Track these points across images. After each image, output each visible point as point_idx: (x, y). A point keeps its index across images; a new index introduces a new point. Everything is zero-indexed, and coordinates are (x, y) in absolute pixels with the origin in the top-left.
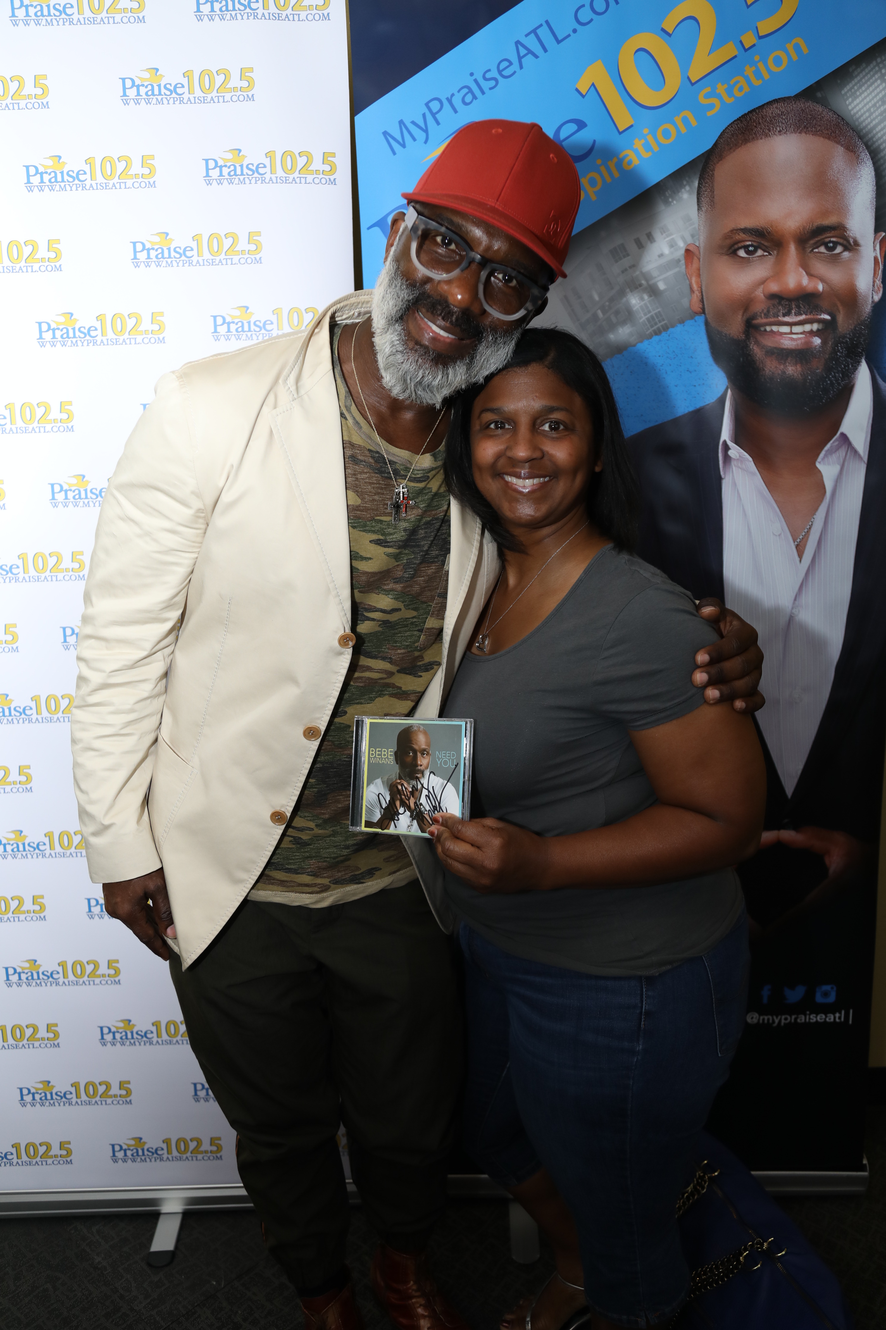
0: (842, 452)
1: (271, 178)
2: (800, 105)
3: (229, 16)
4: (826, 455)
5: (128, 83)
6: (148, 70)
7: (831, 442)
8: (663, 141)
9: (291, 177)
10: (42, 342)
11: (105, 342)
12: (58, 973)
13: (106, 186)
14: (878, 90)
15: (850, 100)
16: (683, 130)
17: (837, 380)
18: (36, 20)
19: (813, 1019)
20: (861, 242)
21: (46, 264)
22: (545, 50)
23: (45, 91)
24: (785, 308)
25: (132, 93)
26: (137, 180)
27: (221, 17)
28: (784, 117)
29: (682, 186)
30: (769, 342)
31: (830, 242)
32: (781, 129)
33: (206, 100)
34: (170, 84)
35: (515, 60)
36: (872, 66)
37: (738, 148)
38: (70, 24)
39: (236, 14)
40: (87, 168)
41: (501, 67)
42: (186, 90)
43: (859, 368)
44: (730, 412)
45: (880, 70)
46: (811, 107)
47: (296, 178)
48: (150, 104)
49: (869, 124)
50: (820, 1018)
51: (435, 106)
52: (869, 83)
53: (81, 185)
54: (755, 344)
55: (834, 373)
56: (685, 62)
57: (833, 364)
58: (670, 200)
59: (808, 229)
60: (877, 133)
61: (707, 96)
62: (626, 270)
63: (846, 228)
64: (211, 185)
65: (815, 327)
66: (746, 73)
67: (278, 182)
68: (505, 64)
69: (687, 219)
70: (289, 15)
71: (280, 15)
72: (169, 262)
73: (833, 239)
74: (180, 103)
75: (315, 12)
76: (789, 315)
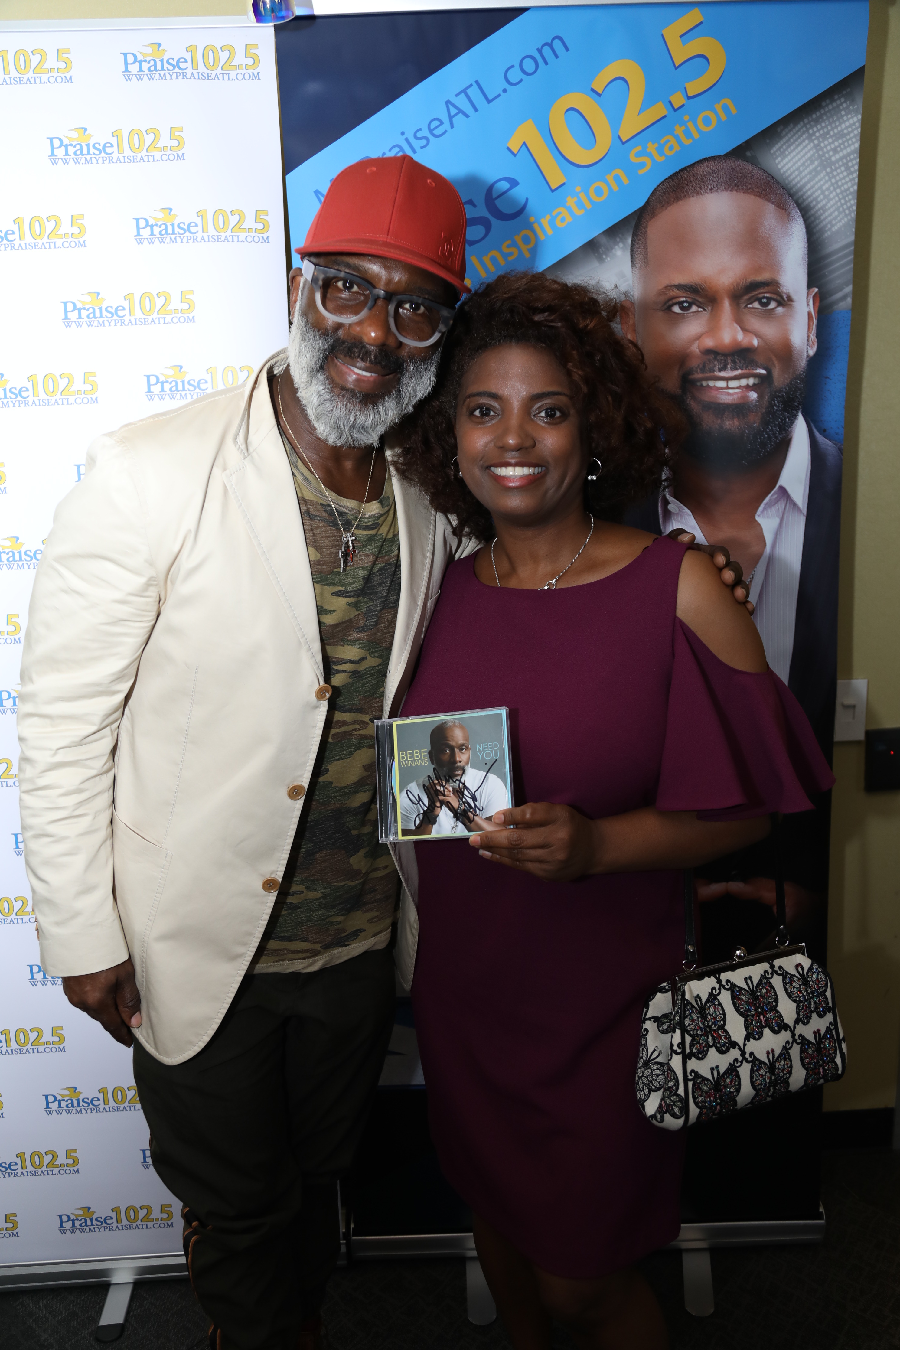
0: (781, 505)
1: (203, 237)
2: (731, 163)
3: (157, 76)
4: (765, 509)
5: (56, 143)
6: (76, 130)
7: (770, 495)
8: (596, 199)
9: (224, 235)
11: (37, 403)
13: (35, 246)
14: (806, 149)
15: (779, 159)
16: (615, 188)
17: (774, 434)
20: (794, 297)
22: (476, 110)
24: (721, 364)
25: (60, 152)
26: (66, 240)
27: (150, 77)
28: (715, 176)
29: (616, 243)
30: (706, 398)
31: (764, 297)
32: (712, 187)
33: (136, 159)
34: (99, 144)
35: (445, 119)
36: (799, 126)
37: (670, 206)
39: (165, 74)
40: (15, 228)
41: (432, 127)
42: (115, 149)
43: (796, 421)
45: (808, 130)
46: (741, 165)
47: (228, 236)
48: (79, 163)
49: (799, 182)
52: (797, 143)
53: (10, 245)
54: (692, 398)
55: (771, 427)
56: (615, 122)
57: (770, 418)
58: (604, 257)
59: (742, 285)
60: (807, 191)
61: (638, 155)
63: (779, 284)
64: (142, 244)
65: (751, 381)
66: (676, 133)
67: (210, 240)
68: (435, 123)
69: (621, 275)
70: (218, 74)
71: (210, 75)
72: (101, 322)
73: (766, 295)
74: (109, 163)
75: (245, 71)
76: (725, 370)
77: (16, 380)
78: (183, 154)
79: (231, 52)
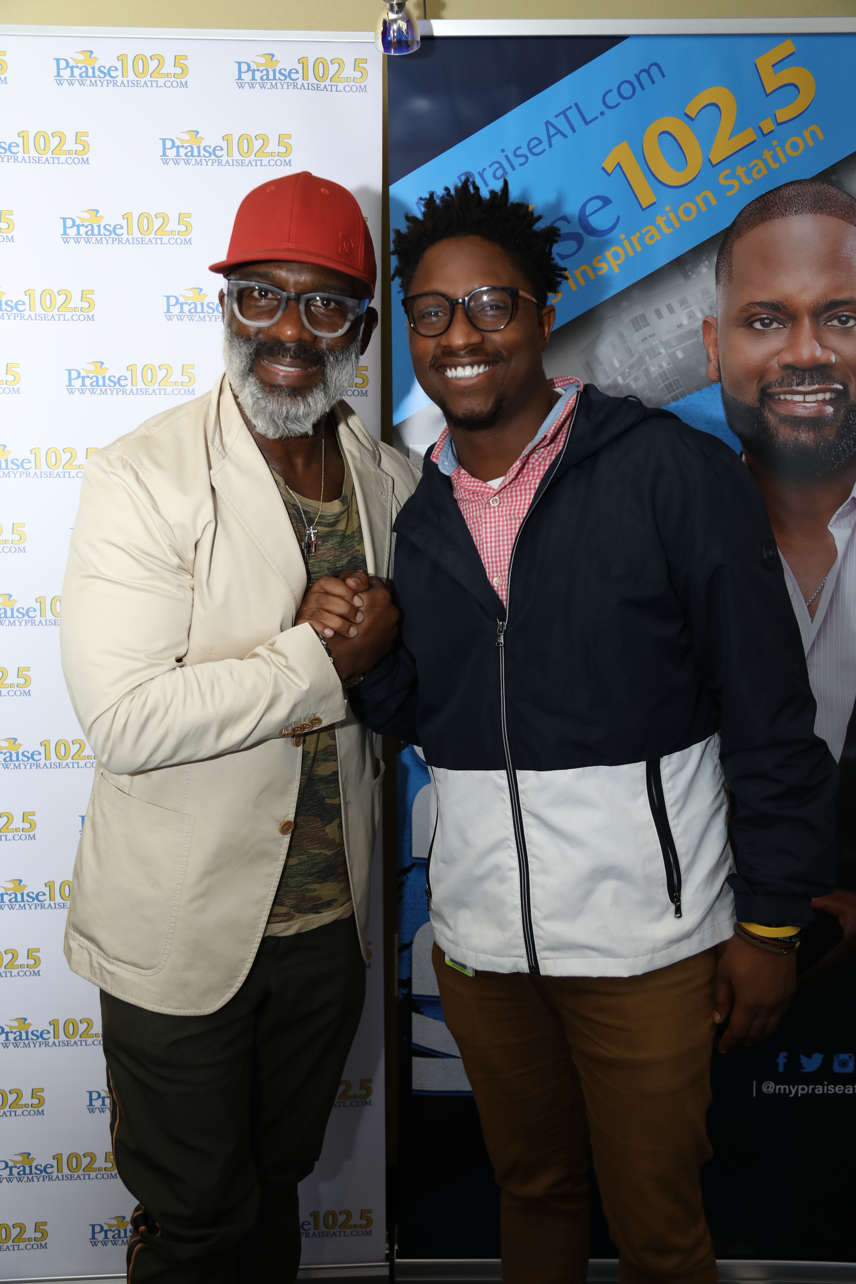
0: (853, 516)
2: (816, 187)
3: (269, 85)
4: (837, 519)
5: (169, 144)
6: (188, 132)
7: (843, 506)
8: (684, 218)
10: (71, 389)
11: (135, 392)
12: (49, 1032)
13: (142, 241)
16: (703, 208)
17: (849, 447)
18: (80, 81)
19: (831, 1091)
21: (79, 313)
22: (574, 131)
23: (86, 147)
24: (799, 378)
25: (172, 153)
26: (173, 237)
27: (262, 86)
28: (800, 199)
29: (702, 261)
30: (783, 410)
31: (843, 316)
32: (797, 209)
34: (210, 147)
35: (545, 139)
37: (756, 227)
38: (114, 86)
39: (276, 83)
40: (124, 223)
41: (532, 145)
42: (224, 152)
46: (826, 189)
48: (189, 164)
50: (839, 1089)
53: (117, 239)
54: (769, 411)
55: (846, 440)
56: (706, 144)
57: (846, 432)
58: (690, 274)
59: (822, 304)
61: (727, 178)
62: (646, 339)
65: (828, 396)
66: (764, 157)
68: (535, 142)
69: (706, 292)
70: (327, 86)
71: (319, 86)
73: (845, 313)
74: (219, 165)
75: (353, 83)
76: (803, 385)
77: (115, 369)
78: (290, 161)
79: (341, 65)
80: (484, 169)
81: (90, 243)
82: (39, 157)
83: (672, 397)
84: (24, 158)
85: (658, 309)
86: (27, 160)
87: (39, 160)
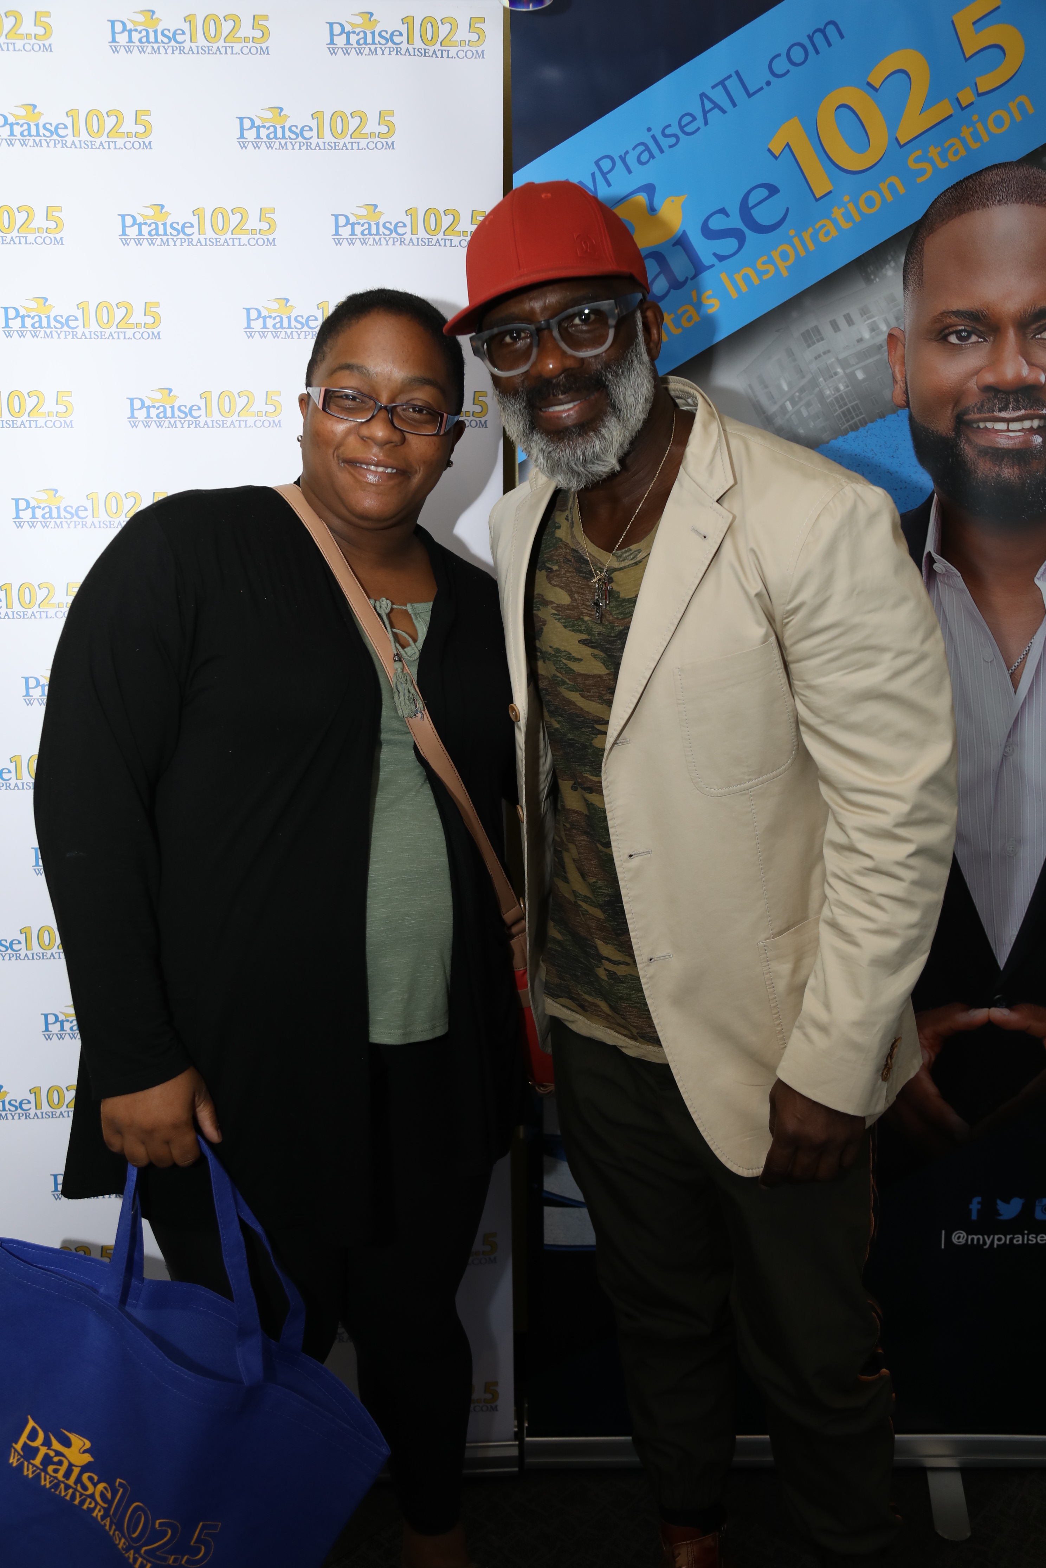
1: (411, 239)
2: (1023, 171)
3: (367, 51)
4: (1045, 571)
5: (247, 124)
6: (271, 109)
8: (866, 210)
9: (435, 238)
10: (133, 421)
11: (210, 425)
13: (217, 242)
16: (889, 198)
18: (140, 47)
21: (142, 330)
22: (734, 105)
23: (148, 129)
24: (1002, 402)
25: (251, 135)
26: (253, 236)
27: (358, 52)
28: (1004, 185)
29: (886, 262)
30: (982, 441)
32: (1001, 198)
33: (338, 146)
34: (296, 127)
35: (699, 114)
37: (952, 220)
38: (180, 54)
39: (376, 49)
40: (194, 220)
41: (683, 123)
42: (314, 133)
44: (936, 520)
46: (1036, 173)
47: (440, 240)
48: (272, 148)
51: (606, 165)
53: (187, 240)
54: (966, 442)
56: (893, 121)
58: (872, 277)
59: (1030, 312)
62: (819, 356)
65: (1036, 423)
66: (962, 135)
67: (419, 244)
68: (687, 119)
69: (891, 299)
70: (436, 51)
71: (427, 51)
72: (289, 333)
74: (307, 149)
75: (467, 48)
76: (1006, 410)
77: (186, 397)
78: (393, 143)
79: (453, 25)
80: (627, 153)
81: (154, 245)
82: (91, 142)
83: (850, 426)
84: (73, 143)
85: (834, 320)
86: (78, 145)
87: (92, 144)
